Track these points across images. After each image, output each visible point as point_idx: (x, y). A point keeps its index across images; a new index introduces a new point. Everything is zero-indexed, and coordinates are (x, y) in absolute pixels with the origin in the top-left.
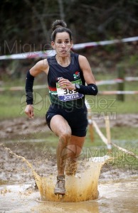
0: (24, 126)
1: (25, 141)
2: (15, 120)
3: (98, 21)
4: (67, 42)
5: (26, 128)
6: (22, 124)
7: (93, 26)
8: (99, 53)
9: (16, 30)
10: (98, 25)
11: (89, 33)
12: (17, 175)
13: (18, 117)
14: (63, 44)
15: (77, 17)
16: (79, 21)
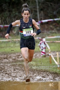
0: (20, 57)
1: (21, 63)
2: (16, 54)
3: (53, 10)
4: (28, 14)
5: (21, 57)
6: (19, 55)
7: (52, 12)
8: (54, 24)
9: (17, 14)
10: (53, 12)
11: (49, 15)
12: (17, 79)
13: (18, 52)
14: (26, 16)
15: (44, 8)
16: (45, 9)
